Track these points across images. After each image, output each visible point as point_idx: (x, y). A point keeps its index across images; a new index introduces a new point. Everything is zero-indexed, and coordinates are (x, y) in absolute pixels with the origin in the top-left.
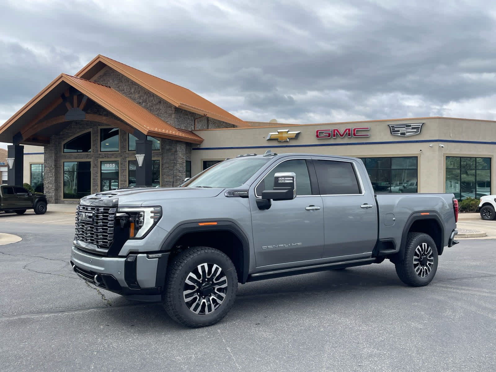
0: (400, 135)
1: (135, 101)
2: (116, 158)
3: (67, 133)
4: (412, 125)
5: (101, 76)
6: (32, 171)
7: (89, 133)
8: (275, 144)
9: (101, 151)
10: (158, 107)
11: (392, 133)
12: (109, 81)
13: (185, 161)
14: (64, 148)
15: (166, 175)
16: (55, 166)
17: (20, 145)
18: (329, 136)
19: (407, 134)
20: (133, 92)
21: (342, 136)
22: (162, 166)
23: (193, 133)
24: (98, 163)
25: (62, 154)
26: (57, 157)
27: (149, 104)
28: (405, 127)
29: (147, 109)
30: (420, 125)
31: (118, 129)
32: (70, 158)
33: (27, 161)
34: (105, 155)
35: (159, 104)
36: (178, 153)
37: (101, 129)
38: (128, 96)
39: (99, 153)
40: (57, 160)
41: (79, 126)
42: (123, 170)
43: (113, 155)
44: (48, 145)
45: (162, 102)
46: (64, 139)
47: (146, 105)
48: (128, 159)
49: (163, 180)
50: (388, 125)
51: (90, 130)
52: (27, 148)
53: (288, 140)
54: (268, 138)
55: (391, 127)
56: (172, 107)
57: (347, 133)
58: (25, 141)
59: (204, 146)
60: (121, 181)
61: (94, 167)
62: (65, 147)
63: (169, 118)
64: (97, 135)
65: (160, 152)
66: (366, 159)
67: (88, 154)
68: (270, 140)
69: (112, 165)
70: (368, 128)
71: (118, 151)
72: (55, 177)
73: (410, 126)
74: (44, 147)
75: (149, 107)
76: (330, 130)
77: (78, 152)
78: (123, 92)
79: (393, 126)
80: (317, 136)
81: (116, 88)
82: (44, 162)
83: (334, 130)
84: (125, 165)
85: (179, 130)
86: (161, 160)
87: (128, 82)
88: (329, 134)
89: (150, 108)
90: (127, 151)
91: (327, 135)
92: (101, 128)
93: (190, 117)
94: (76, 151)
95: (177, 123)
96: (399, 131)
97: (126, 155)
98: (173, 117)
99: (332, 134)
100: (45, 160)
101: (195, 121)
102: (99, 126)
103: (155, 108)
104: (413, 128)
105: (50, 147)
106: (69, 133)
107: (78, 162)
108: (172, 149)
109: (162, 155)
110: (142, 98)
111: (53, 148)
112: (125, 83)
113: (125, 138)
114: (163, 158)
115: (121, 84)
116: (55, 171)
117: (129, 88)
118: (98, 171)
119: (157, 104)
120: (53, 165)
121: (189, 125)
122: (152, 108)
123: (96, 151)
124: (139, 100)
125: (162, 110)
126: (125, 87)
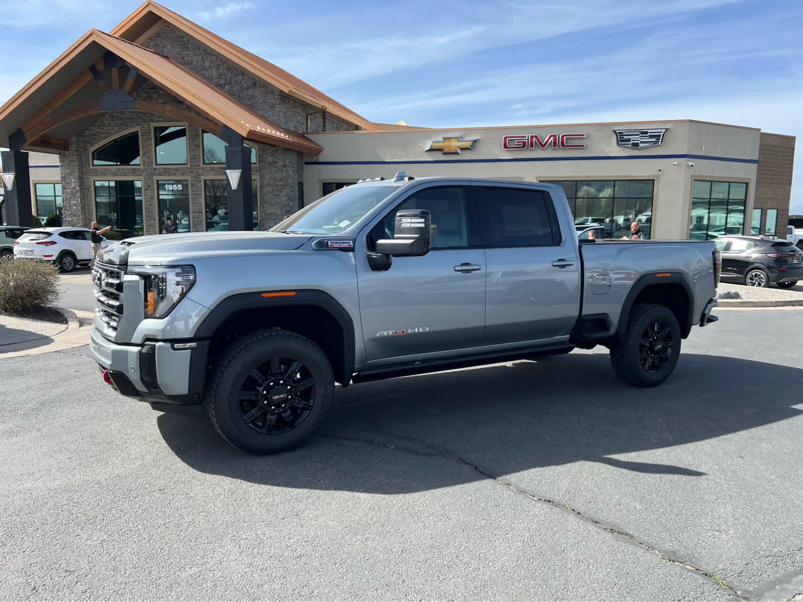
0: (630, 146)
1: (212, 82)
2: (183, 175)
3: (96, 132)
4: (649, 131)
5: (151, 37)
6: (38, 195)
7: (135, 136)
8: (439, 156)
9: (156, 164)
10: (251, 92)
11: (620, 143)
12: (165, 46)
13: (296, 182)
14: (93, 159)
15: (268, 204)
16: (80, 186)
17: (22, 151)
19: (641, 145)
20: (207, 67)
21: (543, 146)
22: (261, 191)
23: (306, 138)
24: (153, 182)
25: (91, 167)
26: (82, 172)
27: (236, 88)
28: (639, 135)
29: (233, 95)
30: (661, 132)
31: (185, 127)
32: (104, 174)
33: (34, 175)
34: (164, 171)
35: (254, 87)
37: (156, 128)
38: (200, 73)
39: (154, 166)
40: (83, 178)
41: (116, 121)
42: (195, 194)
43: (177, 170)
44: (67, 152)
45: (258, 84)
46: (93, 143)
47: (230, 88)
48: (203, 178)
49: (264, 212)
50: (614, 131)
51: (137, 129)
52: (35, 158)
53: (459, 151)
54: (427, 148)
55: (618, 135)
56: (276, 94)
57: (551, 141)
58: (31, 144)
59: (322, 158)
60: (194, 212)
61: (147, 190)
62: (96, 157)
63: (270, 111)
64: (149, 137)
65: (257, 167)
68: (431, 150)
69: (177, 186)
70: (584, 135)
71: (187, 164)
72: (82, 205)
73: (647, 133)
74: (59, 156)
75: (237, 92)
76: (525, 137)
77: (117, 165)
79: (622, 133)
80: (505, 146)
82: (62, 181)
83: (532, 137)
84: (198, 188)
85: (287, 131)
86: (258, 180)
88: (524, 144)
90: (202, 165)
91: (521, 145)
92: (156, 126)
93: (300, 111)
94: (115, 164)
95: (283, 119)
96: (629, 140)
97: (201, 171)
98: (277, 109)
99: (528, 142)
100: (64, 178)
101: (307, 118)
102: (153, 123)
103: (246, 94)
104: (651, 137)
105: (69, 155)
106: (101, 133)
107: (116, 182)
108: (277, 162)
109: (260, 171)
110: (223, 77)
111: (75, 158)
112: (193, 50)
113: (197, 142)
114: (262, 177)
115: (185, 52)
116: (80, 195)
117: (201, 59)
118: (154, 195)
119: (250, 88)
120: (76, 186)
121: (298, 124)
122: (241, 94)
123: (149, 163)
124: (218, 79)
125: (259, 98)
126: (193, 58)
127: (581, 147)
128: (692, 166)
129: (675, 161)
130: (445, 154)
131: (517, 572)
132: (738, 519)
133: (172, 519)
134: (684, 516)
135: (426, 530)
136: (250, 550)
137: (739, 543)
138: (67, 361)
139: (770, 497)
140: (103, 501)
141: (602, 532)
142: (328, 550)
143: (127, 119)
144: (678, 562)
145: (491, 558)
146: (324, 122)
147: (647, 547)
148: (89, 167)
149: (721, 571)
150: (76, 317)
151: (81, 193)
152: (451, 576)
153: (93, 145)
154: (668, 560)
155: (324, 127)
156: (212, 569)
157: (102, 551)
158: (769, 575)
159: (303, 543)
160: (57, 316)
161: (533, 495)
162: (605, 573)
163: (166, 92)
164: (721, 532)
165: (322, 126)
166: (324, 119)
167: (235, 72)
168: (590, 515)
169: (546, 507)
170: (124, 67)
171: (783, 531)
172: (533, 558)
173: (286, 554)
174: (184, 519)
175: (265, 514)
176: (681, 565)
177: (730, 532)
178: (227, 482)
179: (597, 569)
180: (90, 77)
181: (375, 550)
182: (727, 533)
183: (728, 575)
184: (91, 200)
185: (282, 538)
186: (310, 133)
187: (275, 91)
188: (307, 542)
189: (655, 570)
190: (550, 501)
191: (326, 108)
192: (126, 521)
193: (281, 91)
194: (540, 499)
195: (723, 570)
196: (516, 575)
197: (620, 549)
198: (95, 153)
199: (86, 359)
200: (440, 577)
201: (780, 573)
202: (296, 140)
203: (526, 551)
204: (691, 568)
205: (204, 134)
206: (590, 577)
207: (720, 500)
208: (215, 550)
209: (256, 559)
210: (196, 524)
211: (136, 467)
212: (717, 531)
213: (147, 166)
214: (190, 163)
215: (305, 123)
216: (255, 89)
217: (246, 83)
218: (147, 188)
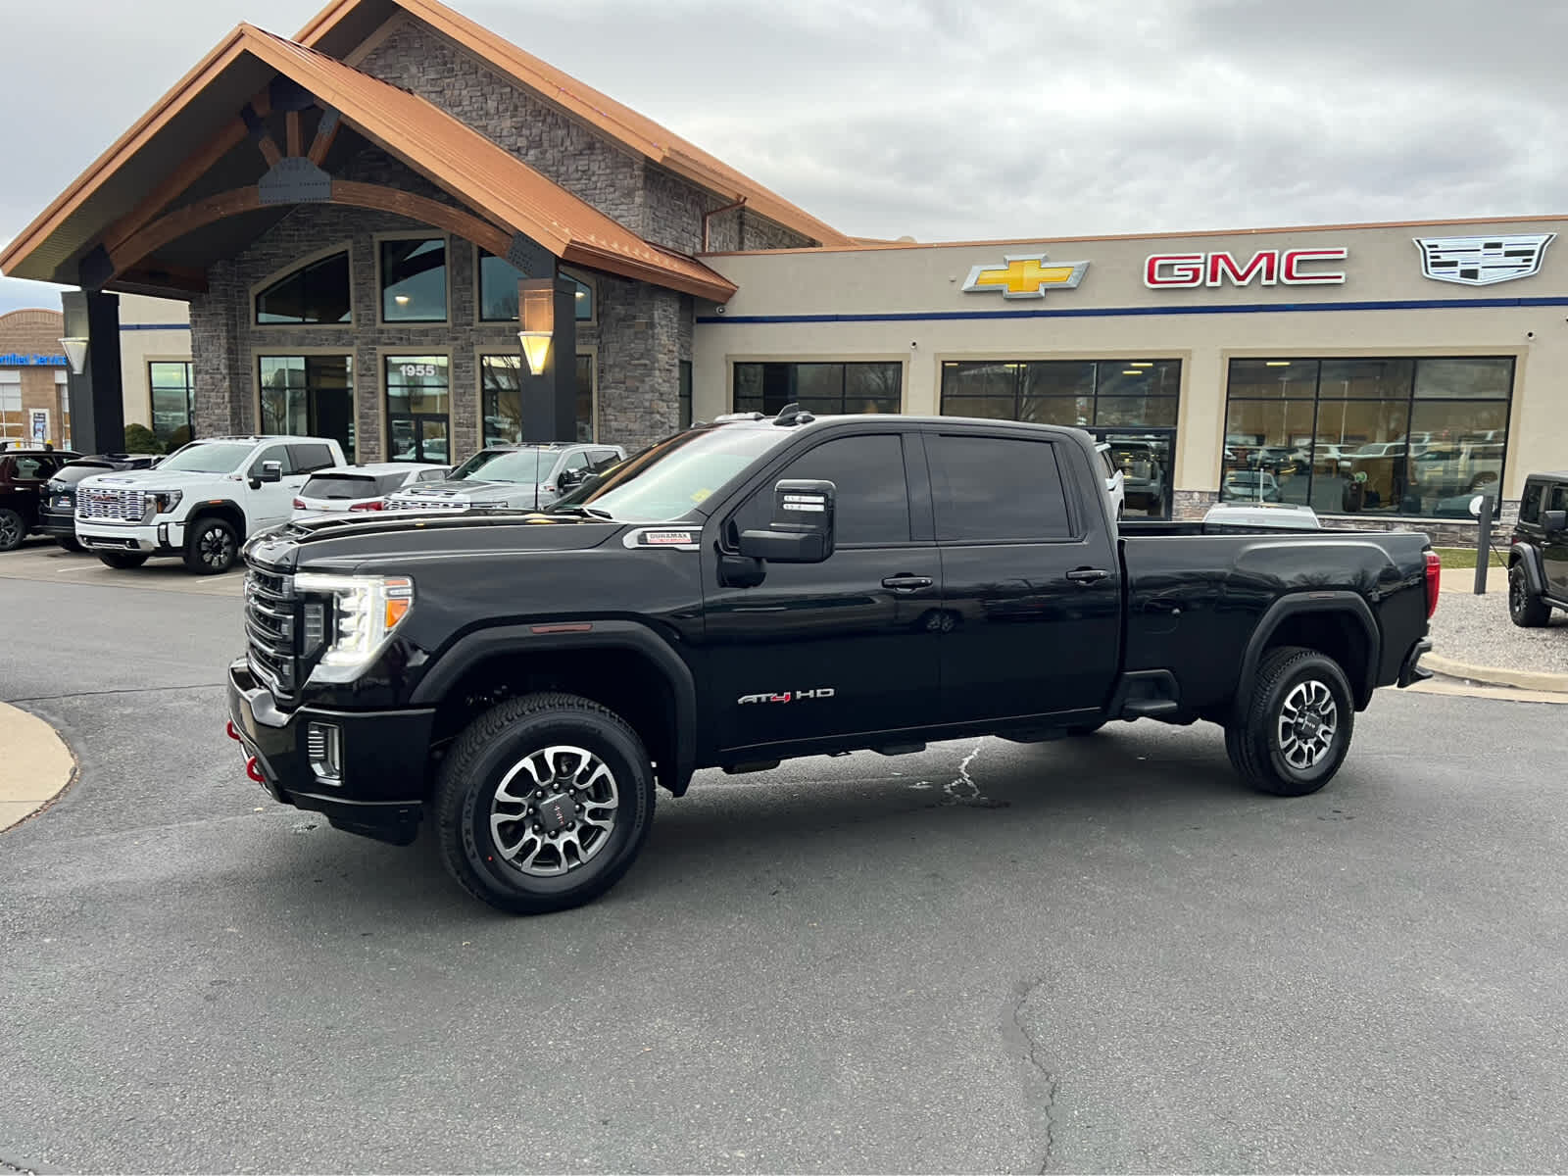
0: (1456, 276)
1: (500, 142)
2: (438, 345)
3: (265, 255)
4: (1506, 241)
5: (377, 49)
6: (154, 386)
7: (343, 258)
8: (994, 304)
9: (384, 321)
10: (582, 164)
11: (1431, 270)
12: (406, 69)
13: (676, 361)
14: (258, 311)
15: (614, 408)
16: (230, 367)
17: (104, 292)
18: (1196, 278)
20: (492, 111)
21: (1243, 278)
22: (600, 379)
23: (699, 262)
24: (375, 360)
25: (253, 327)
26: (235, 338)
27: (552, 154)
28: (1476, 251)
30: (1537, 243)
31: (440, 246)
32: (279, 343)
33: (130, 346)
34: (399, 336)
35: (588, 152)
36: (656, 331)
37: (383, 244)
38: (476, 124)
40: (237, 350)
41: (304, 230)
42: (462, 387)
43: (425, 333)
44: (204, 296)
45: (598, 145)
47: (540, 156)
48: (478, 351)
49: (605, 425)
50: (1419, 242)
51: (347, 245)
52: (132, 307)
53: (1042, 292)
54: (969, 284)
55: (1428, 250)
57: (1261, 268)
58: (121, 279)
59: (734, 309)
60: (458, 424)
61: (365, 376)
62: (262, 305)
63: (622, 203)
64: (370, 263)
65: (591, 328)
67: (340, 332)
68: (977, 290)
69: (425, 369)
70: (1342, 252)
71: (445, 321)
72: (232, 408)
73: (1497, 245)
74: (188, 303)
75: (553, 165)
76: (1199, 257)
77: (304, 323)
78: (456, 110)
79: (1436, 246)
80: (1152, 279)
81: (433, 95)
82: (193, 356)
83: (1215, 258)
84: (469, 372)
85: (658, 247)
86: (595, 356)
87: (476, 72)
88: (1198, 273)
89: (555, 168)
90: (477, 324)
91: (1188, 275)
92: (383, 239)
93: (689, 206)
94: (301, 320)
95: (651, 223)
96: (1454, 264)
97: (474, 338)
98: (638, 200)
99: (1206, 268)
100: (196, 349)
101: (704, 221)
102: (377, 234)
103: (572, 169)
104: (1510, 255)
105: (210, 303)
106: (275, 255)
107: (307, 359)
108: (634, 318)
109: (599, 337)
110: (525, 132)
111: (220, 308)
112: (465, 74)
113: (467, 273)
114: (601, 349)
115: (448, 80)
116: (230, 386)
117: (479, 94)
118: (377, 388)
119: (581, 154)
120: (222, 367)
121: (685, 235)
122: (563, 169)
123: (369, 320)
124: (514, 137)
125: (599, 175)
126: (464, 92)
127: (1333, 280)
143: (325, 225)
146: (741, 231)
148: (248, 328)
151: (230, 382)
153: (258, 279)
155: (741, 242)
163: (406, 166)
165: (736, 239)
166: (742, 224)
167: (549, 119)
170: (313, 109)
180: (240, 130)
184: (251, 397)
186: (710, 255)
187: (635, 159)
191: (745, 199)
193: (648, 159)
198: (262, 300)
202: (677, 267)
205: (485, 260)
213: (366, 325)
214: (452, 320)
215: (699, 232)
216: (593, 157)
217: (572, 143)
218: (364, 372)
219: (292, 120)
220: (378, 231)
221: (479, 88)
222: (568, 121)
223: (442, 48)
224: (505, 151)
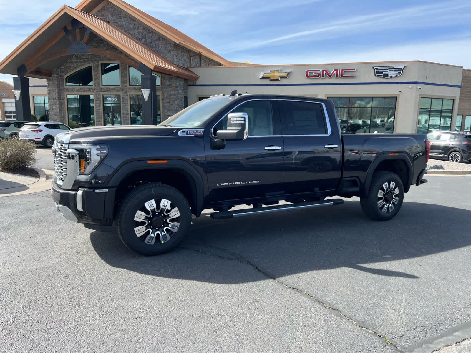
0: (382, 76)
1: (134, 37)
2: (117, 92)
3: (68, 66)
4: (394, 67)
5: (99, 10)
6: (35, 103)
8: (267, 82)
9: (102, 85)
10: (157, 43)
11: (376, 75)
12: (107, 16)
13: (183, 97)
14: (66, 82)
15: (166, 110)
16: (59, 98)
17: (25, 77)
18: (318, 76)
19: (389, 76)
20: (132, 28)
21: (330, 76)
22: (162, 101)
23: (189, 70)
24: (100, 96)
25: (65, 87)
26: (60, 89)
27: (148, 40)
28: (388, 70)
29: (147, 45)
30: (402, 68)
31: (118, 64)
32: (72, 91)
33: (32, 91)
34: (107, 89)
35: (159, 40)
36: (177, 89)
37: (102, 64)
39: (101, 86)
40: (60, 93)
41: (79, 60)
42: (124, 103)
43: (114, 89)
44: (51, 78)
45: (161, 38)
46: (66, 73)
47: (145, 41)
48: (129, 94)
49: (164, 114)
50: (373, 67)
51: (91, 64)
52: (32, 81)
53: (279, 79)
54: (261, 77)
55: (376, 70)
56: (171, 44)
57: (335, 73)
58: (30, 73)
59: (198, 83)
60: (123, 114)
61: (97, 100)
62: (67, 80)
63: (168, 54)
64: (98, 69)
65: (160, 88)
66: (350, 98)
67: (90, 88)
68: (263, 78)
69: (114, 99)
70: (354, 70)
71: (120, 86)
72: (59, 109)
73: (393, 68)
74: (46, 80)
75: (149, 43)
76: (319, 71)
77: (79, 86)
79: (378, 68)
80: (307, 76)
81: (115, 23)
82: (48, 95)
83: (323, 71)
84: (126, 99)
85: (177, 66)
86: (161, 95)
87: (127, 17)
88: (319, 75)
89: (149, 44)
90: (128, 86)
91: (316, 75)
93: (186, 55)
94: (79, 85)
95: (176, 59)
96: (382, 73)
97: (128, 90)
98: (172, 53)
99: (321, 74)
100: (49, 93)
101: (190, 58)
103: (154, 44)
104: (395, 71)
105: (52, 80)
106: (70, 67)
107: (80, 96)
108: (171, 85)
109: (162, 90)
110: (141, 34)
111: (55, 81)
112: (124, 18)
113: (125, 72)
114: (163, 94)
115: (119, 19)
116: (59, 103)
117: (128, 23)
118: (101, 104)
119: (157, 40)
120: (56, 98)
121: (185, 62)
122: (151, 44)
123: (98, 85)
124: (138, 35)
125: (161, 46)
126: (124, 23)
127: (353, 76)
128: (420, 88)
129: (410, 86)
130: (271, 80)
131: (264, 331)
132: (408, 303)
133: (68, 294)
134: (375, 300)
135: (216, 304)
136: (109, 313)
137: (406, 317)
138: (33, 200)
139: (432, 290)
140: (31, 282)
141: (323, 309)
142: (155, 314)
143: (85, 58)
144: (365, 328)
145: (251, 322)
146: (200, 61)
147: (348, 318)
149: (390, 334)
150: (45, 174)
152: (224, 333)
153: (66, 74)
154: (359, 327)
155: (200, 64)
156: (83, 324)
157: (22, 312)
158: (419, 338)
159: (141, 310)
160: (34, 173)
161: (286, 285)
162: (318, 334)
163: (108, 43)
164: (395, 310)
165: (199, 64)
166: (200, 59)
167: (148, 31)
168: (318, 298)
169: (292, 292)
170: (83, 28)
171: (435, 311)
172: (276, 323)
173: (130, 316)
174: (75, 294)
175: (123, 292)
176: (366, 330)
177: (401, 311)
178: (107, 273)
179: (314, 331)
180: (63, 34)
181: (183, 315)
182: (399, 311)
183: (394, 337)
184: (65, 106)
185: (130, 307)
186: (192, 68)
187: (171, 42)
188: (144, 309)
189: (349, 332)
190: (296, 289)
191: (201, 53)
192: (41, 294)
193: (175, 43)
194: (290, 287)
195: (392, 334)
196: (264, 333)
197: (331, 319)
198: (67, 79)
199: (45, 198)
200: (218, 333)
201: (427, 337)
202: (183, 71)
203: (273, 318)
204: (372, 332)
205: (130, 68)
206: (308, 336)
207: (400, 291)
208: (88, 313)
209: (111, 319)
210: (81, 297)
211: (56, 263)
212: (393, 310)
213: (97, 86)
214: (122, 85)
215: (189, 62)
216: (160, 42)
217: (154, 37)
218: (97, 99)
219: (78, 31)
220: (100, 60)
221: (128, 22)
222: (153, 32)
223: (117, 10)
224: (135, 39)
